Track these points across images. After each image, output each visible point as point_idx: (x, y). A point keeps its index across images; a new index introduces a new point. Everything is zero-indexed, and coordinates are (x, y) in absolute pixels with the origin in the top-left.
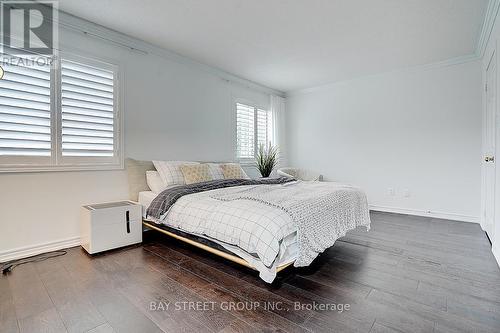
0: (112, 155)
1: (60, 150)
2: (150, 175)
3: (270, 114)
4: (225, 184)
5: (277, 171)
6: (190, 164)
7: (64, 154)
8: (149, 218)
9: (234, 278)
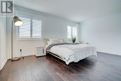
0: (41, 37)
1: (32, 37)
2: (48, 42)
3: (75, 28)
4: (62, 44)
5: (76, 41)
6: (56, 39)
7: (33, 37)
8: (47, 50)
9: (62, 63)
